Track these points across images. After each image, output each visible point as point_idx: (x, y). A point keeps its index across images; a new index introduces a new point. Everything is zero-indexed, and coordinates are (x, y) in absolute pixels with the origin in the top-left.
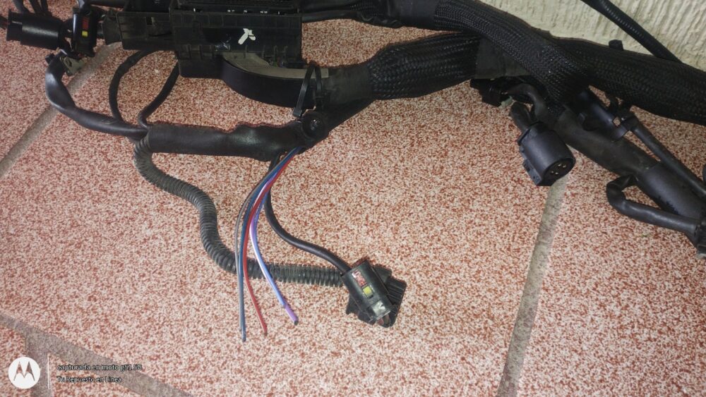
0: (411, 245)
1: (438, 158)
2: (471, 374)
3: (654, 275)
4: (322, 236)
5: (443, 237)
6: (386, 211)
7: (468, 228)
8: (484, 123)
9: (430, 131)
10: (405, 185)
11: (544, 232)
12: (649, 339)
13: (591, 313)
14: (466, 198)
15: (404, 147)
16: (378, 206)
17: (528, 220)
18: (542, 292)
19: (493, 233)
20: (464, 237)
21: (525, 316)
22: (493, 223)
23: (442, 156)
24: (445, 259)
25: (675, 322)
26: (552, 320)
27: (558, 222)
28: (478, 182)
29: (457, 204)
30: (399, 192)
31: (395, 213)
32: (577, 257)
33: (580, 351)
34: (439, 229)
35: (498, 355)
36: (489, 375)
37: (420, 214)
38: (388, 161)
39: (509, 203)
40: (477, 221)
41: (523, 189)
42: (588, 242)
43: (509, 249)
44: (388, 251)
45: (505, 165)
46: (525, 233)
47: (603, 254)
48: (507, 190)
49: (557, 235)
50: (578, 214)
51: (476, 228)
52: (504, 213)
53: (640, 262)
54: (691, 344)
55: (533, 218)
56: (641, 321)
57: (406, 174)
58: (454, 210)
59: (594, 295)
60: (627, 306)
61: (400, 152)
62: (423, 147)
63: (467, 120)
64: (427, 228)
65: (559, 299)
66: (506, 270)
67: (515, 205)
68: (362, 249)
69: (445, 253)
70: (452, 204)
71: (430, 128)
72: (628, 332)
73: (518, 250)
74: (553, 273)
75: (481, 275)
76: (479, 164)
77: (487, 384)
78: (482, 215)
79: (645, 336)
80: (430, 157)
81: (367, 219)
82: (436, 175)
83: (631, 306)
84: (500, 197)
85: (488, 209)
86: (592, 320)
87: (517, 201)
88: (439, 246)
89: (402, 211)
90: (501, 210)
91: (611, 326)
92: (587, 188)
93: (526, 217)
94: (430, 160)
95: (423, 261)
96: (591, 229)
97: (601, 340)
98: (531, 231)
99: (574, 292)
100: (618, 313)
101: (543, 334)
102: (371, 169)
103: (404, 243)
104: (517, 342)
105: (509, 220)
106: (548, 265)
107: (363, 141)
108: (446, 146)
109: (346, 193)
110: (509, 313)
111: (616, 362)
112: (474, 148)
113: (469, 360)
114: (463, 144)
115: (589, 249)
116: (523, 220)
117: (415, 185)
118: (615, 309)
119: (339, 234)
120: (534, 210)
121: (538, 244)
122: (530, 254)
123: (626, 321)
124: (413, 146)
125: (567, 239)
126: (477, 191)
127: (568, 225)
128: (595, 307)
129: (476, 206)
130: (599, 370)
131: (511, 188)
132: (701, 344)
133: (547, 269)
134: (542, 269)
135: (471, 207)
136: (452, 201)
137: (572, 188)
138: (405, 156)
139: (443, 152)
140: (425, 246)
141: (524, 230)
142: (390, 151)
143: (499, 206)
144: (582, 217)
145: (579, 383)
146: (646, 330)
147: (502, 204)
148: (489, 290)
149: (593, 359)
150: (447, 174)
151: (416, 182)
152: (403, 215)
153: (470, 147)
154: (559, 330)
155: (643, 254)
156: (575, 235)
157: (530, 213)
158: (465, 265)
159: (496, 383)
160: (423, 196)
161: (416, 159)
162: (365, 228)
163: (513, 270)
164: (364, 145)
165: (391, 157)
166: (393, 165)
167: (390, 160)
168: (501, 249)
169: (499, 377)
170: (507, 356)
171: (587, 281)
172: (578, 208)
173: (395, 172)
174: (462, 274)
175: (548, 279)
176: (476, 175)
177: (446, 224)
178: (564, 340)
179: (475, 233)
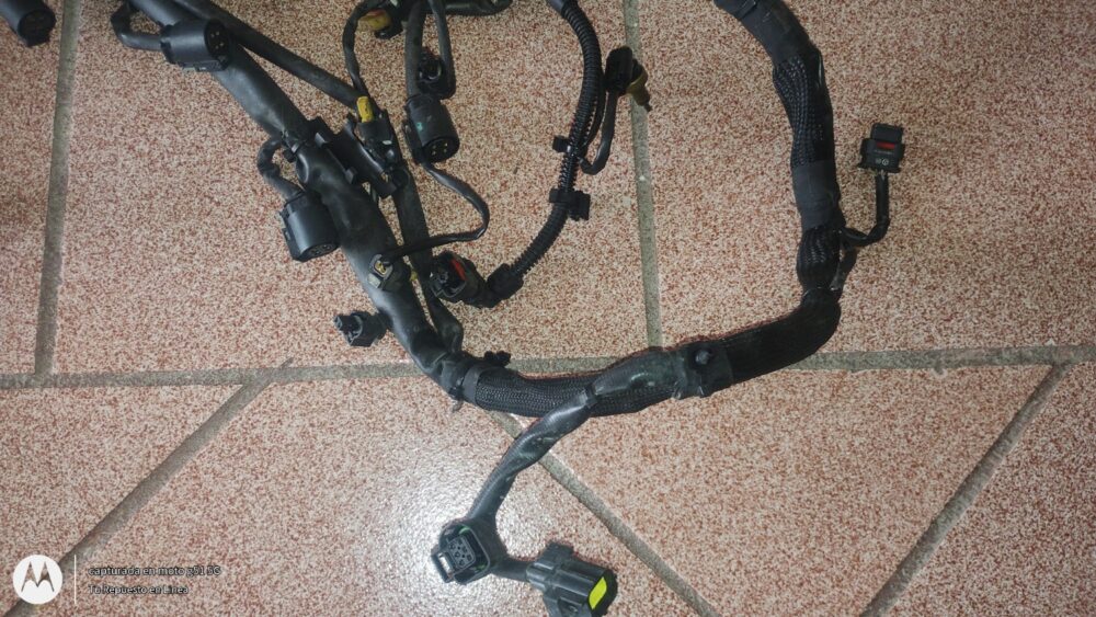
2: (13, 259)
3: (178, 99)
11: (62, 91)
12: (180, 164)
13: (121, 159)
17: (43, 85)
18: (70, 156)
21: (58, 185)
25: (203, 139)
26: (84, 180)
32: (100, 107)
33: (114, 199)
35: (36, 232)
36: (31, 254)
42: (110, 87)
43: (28, 124)
46: (42, 101)
47: (126, 95)
48: (14, 59)
49: (76, 91)
52: (16, 86)
53: (164, 90)
54: (219, 155)
56: (171, 150)
59: (122, 140)
60: (156, 139)
67: (27, 72)
72: (159, 165)
73: (38, 122)
74: (78, 133)
77: (31, 262)
79: (176, 162)
83: (159, 138)
84: (9, 70)
86: (123, 166)
87: (28, 68)
91: (141, 165)
92: (101, 27)
96: (111, 72)
97: (134, 182)
98: (48, 96)
99: (101, 145)
100: (147, 151)
101: (77, 197)
104: (53, 215)
105: (23, 92)
110: (40, 189)
111: (150, 196)
113: (10, 247)
115: (111, 95)
116: (38, 87)
118: (144, 147)
121: (59, 107)
122: (51, 121)
123: (156, 154)
125: (88, 91)
127: (86, 75)
128: (124, 152)
130: (135, 210)
131: (18, 55)
132: (229, 151)
133: (72, 131)
137: (84, 32)
141: (40, 98)
143: (9, 81)
144: (100, 62)
145: (118, 228)
146: (176, 157)
147: (11, 78)
148: (16, 174)
149: (128, 202)
154: (92, 188)
155: (165, 81)
157: (44, 77)
159: (40, 258)
169: (41, 252)
170: (46, 230)
171: (114, 129)
178: (99, 195)
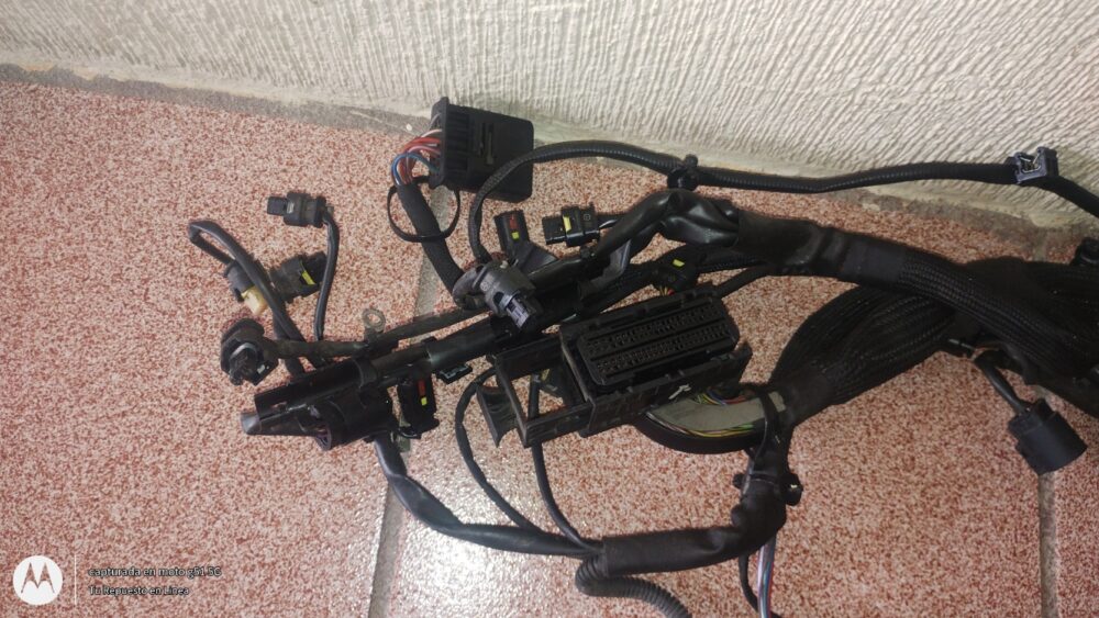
0: (911, 581)
1: (904, 445)
4: (809, 599)
5: (942, 559)
6: (870, 542)
7: (965, 539)
8: (942, 375)
9: (882, 405)
10: (879, 497)
14: (952, 497)
15: (860, 439)
16: (859, 537)
19: (993, 537)
20: (964, 553)
22: (990, 523)
23: (908, 442)
24: (953, 589)
27: (1056, 499)
28: (958, 469)
29: (944, 509)
30: (875, 509)
31: (880, 542)
34: (934, 549)
37: (909, 535)
38: (848, 466)
39: (1000, 489)
40: (972, 525)
41: (1009, 464)
44: (889, 597)
45: (982, 434)
50: (1075, 483)
51: (974, 536)
55: (1030, 503)
57: (875, 480)
58: (943, 518)
61: (858, 448)
62: (882, 433)
63: (920, 376)
64: (921, 553)
65: (1078, 603)
66: (1019, 583)
68: (860, 603)
69: (949, 580)
70: (939, 510)
71: (881, 401)
75: (995, 597)
76: (953, 442)
78: (975, 516)
80: (894, 446)
81: (852, 560)
82: (909, 471)
85: (979, 505)
88: (941, 572)
89: (887, 537)
90: (993, 503)
93: (1021, 504)
94: (895, 450)
95: (930, 599)
102: (833, 484)
103: (903, 580)
106: (1058, 561)
107: (809, 443)
108: (908, 423)
109: (816, 529)
112: (941, 419)
114: (926, 415)
117: (890, 493)
119: (828, 590)
120: (1028, 492)
124: (869, 434)
126: (960, 482)
129: (965, 505)
134: (1053, 568)
135: (961, 509)
136: (938, 506)
138: (866, 453)
139: (908, 435)
140: (927, 577)
142: (845, 450)
150: (921, 468)
151: (890, 489)
152: (890, 542)
153: (937, 418)
156: (1077, 514)
158: (975, 590)
160: (904, 507)
161: (879, 453)
162: (853, 572)
163: (1025, 581)
164: (813, 450)
165: (850, 459)
166: (856, 471)
167: (850, 464)
168: (1006, 557)
172: (1072, 474)
173: (862, 480)
174: (975, 603)
175: (1062, 580)
176: (954, 459)
177: (941, 540)
179: (975, 544)
